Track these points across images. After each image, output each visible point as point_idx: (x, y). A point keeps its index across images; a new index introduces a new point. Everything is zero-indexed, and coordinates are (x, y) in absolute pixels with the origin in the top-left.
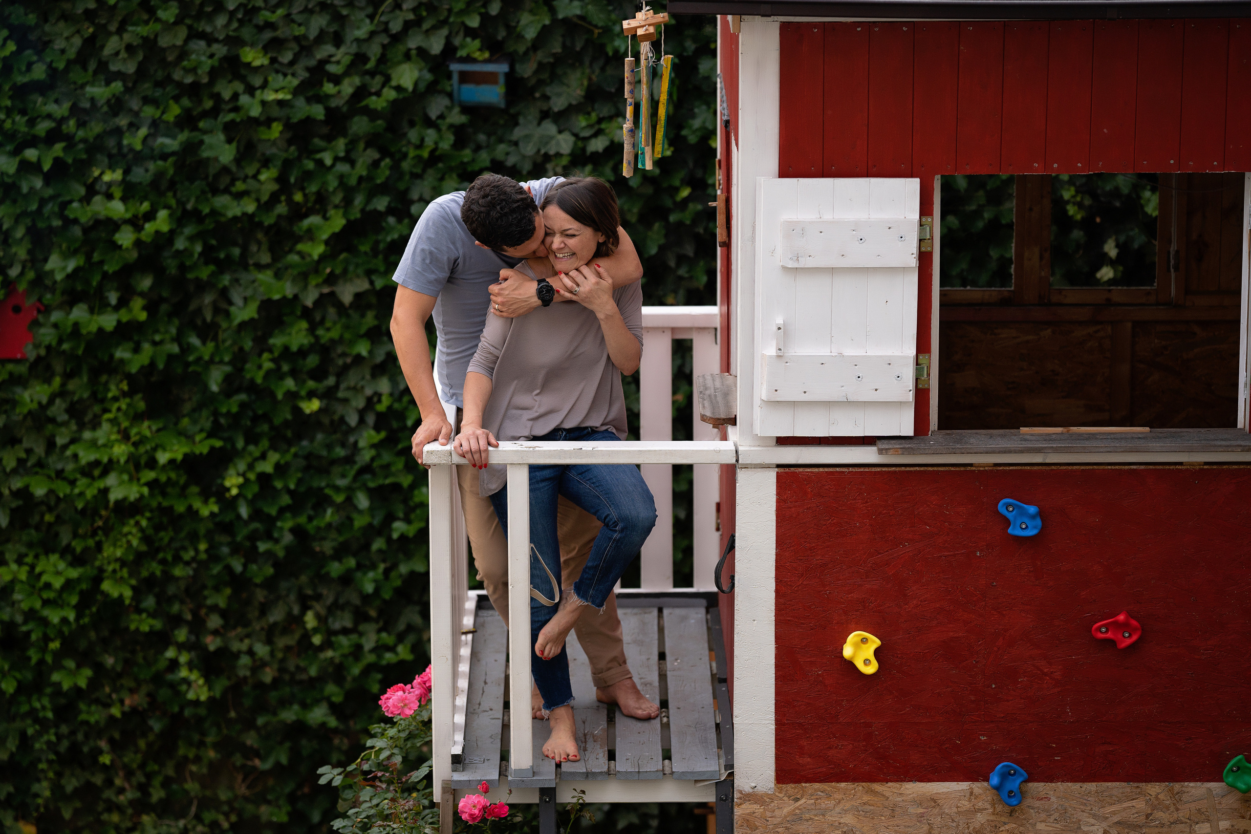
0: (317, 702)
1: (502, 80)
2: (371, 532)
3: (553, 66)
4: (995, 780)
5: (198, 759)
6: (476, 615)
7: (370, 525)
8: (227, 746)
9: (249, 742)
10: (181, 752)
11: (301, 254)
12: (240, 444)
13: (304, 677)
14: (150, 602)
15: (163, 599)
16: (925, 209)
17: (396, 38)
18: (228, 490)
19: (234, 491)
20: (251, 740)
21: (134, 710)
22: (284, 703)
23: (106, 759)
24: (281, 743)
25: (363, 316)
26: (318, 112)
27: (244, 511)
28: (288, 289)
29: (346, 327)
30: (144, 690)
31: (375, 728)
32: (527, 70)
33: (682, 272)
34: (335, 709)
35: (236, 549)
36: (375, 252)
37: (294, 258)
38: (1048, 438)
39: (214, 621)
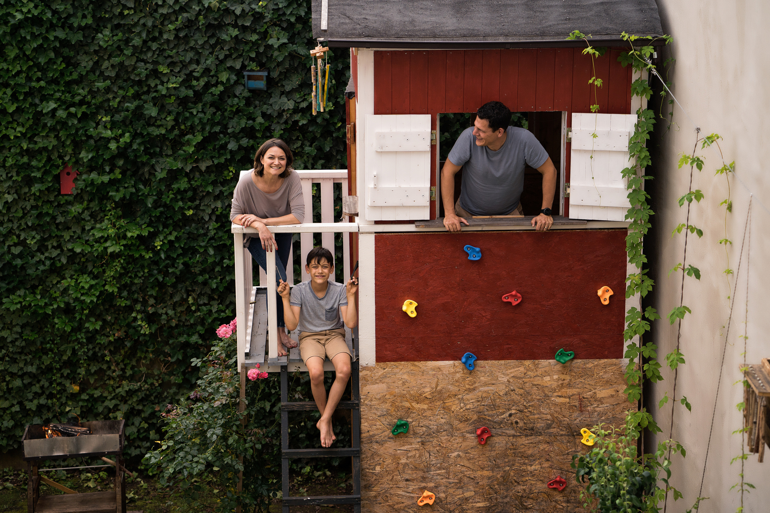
0: (193, 334)
1: (265, 78)
2: (215, 264)
3: (286, 73)
4: (464, 360)
5: (145, 358)
6: (256, 296)
7: (215, 261)
8: (158, 352)
9: (166, 351)
10: (138, 355)
11: (184, 151)
12: (161, 229)
13: (188, 323)
14: (125, 294)
15: (130, 292)
16: (433, 127)
17: (222, 62)
18: (156, 247)
19: (159, 248)
20: (167, 349)
21: (119, 338)
22: (180, 334)
23: (108, 358)
24: (179, 351)
25: (210, 176)
26: (191, 93)
27: (163, 256)
28: (180, 165)
29: (203, 180)
30: (123, 329)
31: (215, 342)
32: (275, 75)
33: (339, 157)
34: (201, 336)
35: (160, 272)
36: (214, 149)
37: (181, 152)
38: (484, 220)
39: (152, 301)
